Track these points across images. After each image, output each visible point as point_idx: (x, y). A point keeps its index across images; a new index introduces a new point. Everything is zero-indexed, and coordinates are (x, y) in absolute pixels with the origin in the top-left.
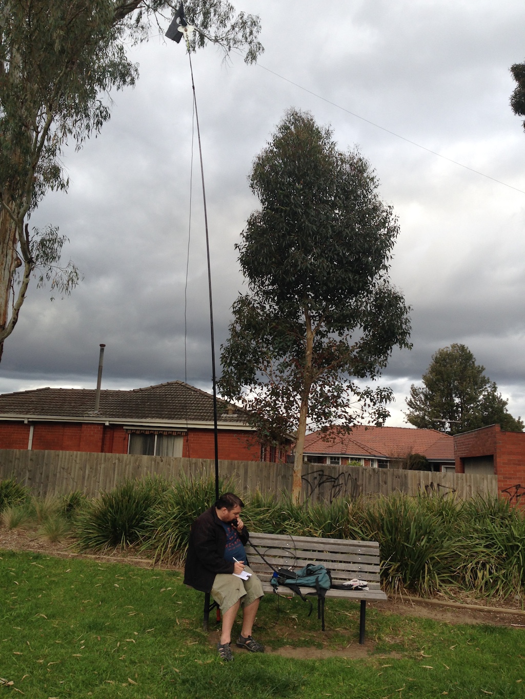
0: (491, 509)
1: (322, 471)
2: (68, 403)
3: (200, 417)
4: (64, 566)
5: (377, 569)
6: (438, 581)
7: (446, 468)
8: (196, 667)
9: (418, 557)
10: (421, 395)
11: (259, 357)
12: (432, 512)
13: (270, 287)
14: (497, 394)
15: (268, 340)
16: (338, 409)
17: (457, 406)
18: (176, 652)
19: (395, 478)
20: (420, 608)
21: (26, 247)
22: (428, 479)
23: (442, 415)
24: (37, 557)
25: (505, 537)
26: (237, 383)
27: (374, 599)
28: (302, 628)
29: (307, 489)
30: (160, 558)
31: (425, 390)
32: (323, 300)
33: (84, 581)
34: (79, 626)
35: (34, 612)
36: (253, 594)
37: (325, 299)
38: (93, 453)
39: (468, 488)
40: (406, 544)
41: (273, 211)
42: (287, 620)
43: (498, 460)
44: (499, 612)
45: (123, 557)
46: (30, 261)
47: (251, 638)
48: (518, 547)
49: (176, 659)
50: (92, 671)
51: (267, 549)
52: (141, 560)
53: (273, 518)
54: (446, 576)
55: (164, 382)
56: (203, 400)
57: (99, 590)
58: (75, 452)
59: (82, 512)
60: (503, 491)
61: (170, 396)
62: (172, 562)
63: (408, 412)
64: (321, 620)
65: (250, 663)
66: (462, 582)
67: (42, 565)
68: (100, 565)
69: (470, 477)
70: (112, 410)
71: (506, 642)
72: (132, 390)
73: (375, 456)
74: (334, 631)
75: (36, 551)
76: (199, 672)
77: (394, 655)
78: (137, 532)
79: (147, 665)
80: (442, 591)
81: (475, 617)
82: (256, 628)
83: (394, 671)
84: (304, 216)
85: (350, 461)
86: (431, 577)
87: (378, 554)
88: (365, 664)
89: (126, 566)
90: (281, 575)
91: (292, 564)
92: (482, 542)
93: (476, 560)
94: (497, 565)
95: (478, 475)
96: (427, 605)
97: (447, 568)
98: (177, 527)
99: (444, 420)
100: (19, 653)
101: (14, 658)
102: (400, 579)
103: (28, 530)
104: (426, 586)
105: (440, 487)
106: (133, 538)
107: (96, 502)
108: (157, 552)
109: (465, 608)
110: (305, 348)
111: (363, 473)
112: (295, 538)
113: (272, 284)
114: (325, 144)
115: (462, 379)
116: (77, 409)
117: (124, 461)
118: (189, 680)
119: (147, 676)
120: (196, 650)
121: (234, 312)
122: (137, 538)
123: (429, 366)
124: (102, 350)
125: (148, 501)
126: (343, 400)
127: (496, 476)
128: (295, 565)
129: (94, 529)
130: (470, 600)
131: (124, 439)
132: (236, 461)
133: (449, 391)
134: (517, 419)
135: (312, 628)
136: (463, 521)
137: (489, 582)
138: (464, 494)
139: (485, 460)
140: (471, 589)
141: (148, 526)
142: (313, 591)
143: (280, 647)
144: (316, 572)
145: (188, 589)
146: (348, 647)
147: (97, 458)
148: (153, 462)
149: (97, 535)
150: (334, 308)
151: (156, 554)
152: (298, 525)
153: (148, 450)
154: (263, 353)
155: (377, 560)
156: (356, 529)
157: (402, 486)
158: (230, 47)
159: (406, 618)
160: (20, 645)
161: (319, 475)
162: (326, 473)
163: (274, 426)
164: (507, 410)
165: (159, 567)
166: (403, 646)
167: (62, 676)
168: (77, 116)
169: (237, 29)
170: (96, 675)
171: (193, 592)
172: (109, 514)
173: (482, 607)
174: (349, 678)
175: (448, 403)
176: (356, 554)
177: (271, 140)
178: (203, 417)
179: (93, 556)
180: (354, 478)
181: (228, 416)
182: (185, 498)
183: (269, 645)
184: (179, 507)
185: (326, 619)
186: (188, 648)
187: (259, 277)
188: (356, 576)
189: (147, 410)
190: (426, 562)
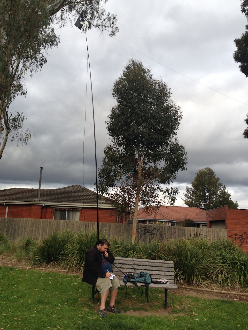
0: (224, 245)
1: (146, 227)
2: (25, 195)
3: (88, 202)
4: (24, 273)
5: (173, 274)
6: (200, 279)
7: (203, 225)
8: (89, 321)
9: (191, 268)
10: (191, 191)
11: (116, 174)
12: (197, 247)
13: (122, 141)
14: (226, 191)
15: (121, 166)
16: (153, 198)
17: (208, 196)
18: (79, 313)
19: (179, 230)
20: (192, 292)
21: (7, 122)
22: (195, 231)
23: (200, 201)
24: (12, 269)
25: (231, 258)
26: (106, 186)
27: (171, 288)
28: (138, 302)
29: (139, 236)
30: (70, 269)
31: (193, 189)
32: (146, 147)
33: (34, 280)
34: (33, 302)
35: (11, 295)
36: (115, 286)
37: (147, 147)
38: (37, 219)
39: (213, 235)
40: (185, 262)
41: (123, 106)
42: (131, 298)
43: (227, 222)
44: (229, 294)
45: (53, 268)
46: (8, 128)
47: (114, 307)
48: (237, 263)
49: (79, 317)
50: (40, 323)
51: (121, 265)
52: (61, 270)
53: (123, 250)
54: (204, 277)
55: (71, 185)
56: (89, 194)
57: (42, 285)
58: (28, 219)
59: (33, 248)
60: (229, 237)
61: (73, 192)
62: (76, 271)
63: (185, 199)
64: (147, 298)
65: (114, 319)
66: (211, 280)
67: (14, 273)
68: (42, 272)
69: (214, 230)
70: (46, 199)
71: (232, 307)
72: (56, 189)
73: (169, 220)
74: (152, 303)
75: (11, 266)
76: (90, 323)
77: (181, 314)
78: (59, 257)
79: (66, 320)
80: (203, 284)
81: (218, 296)
82: (116, 302)
83: (181, 322)
84: (138, 108)
85: (158, 223)
86: (197, 278)
87: (173, 267)
88: (167, 318)
89: (54, 273)
90: (128, 277)
91: (133, 272)
92: (220, 261)
93: (218, 269)
94: (227, 272)
95: (218, 229)
96: (195, 290)
97: (205, 273)
98: (78, 254)
99: (201, 203)
100: (5, 315)
101: (3, 317)
102: (183, 278)
103: (7, 256)
104: (195, 281)
105: (200, 235)
106: (57, 260)
107: (39, 242)
108: (69, 266)
109: (213, 292)
110: (138, 170)
111: (164, 228)
112: (134, 259)
113: (123, 140)
114: (147, 75)
115: (210, 184)
116: (29, 198)
117: (52, 223)
118: (86, 327)
119: (66, 325)
120: (89, 313)
121: (105, 153)
122: (59, 259)
123: (195, 178)
124: (41, 170)
125: (64, 242)
126: (156, 194)
127: (226, 229)
128: (135, 272)
129: (39, 256)
130: (215, 288)
131: (52, 212)
132: (105, 223)
133: (204, 189)
134: (235, 202)
135: (142, 302)
136: (212, 251)
137: (224, 280)
138: (212, 238)
139: (221, 222)
140: (216, 283)
141: (64, 254)
142: (143, 284)
143: (128, 311)
144: (145, 276)
145: (84, 284)
146: (159, 310)
147: (39, 221)
148: (66, 223)
149: (40, 258)
150: (151, 151)
151: (68, 267)
152: (135, 253)
153: (63, 218)
154: (118, 172)
155: (172, 270)
156: (162, 255)
157: (182, 234)
158: (103, 29)
159: (186, 297)
160: (5, 311)
161: (144, 229)
162: (147, 228)
163: (123, 206)
164: (231, 199)
165: (70, 273)
166: (185, 310)
167: (26, 325)
168: (31, 60)
169: (106, 21)
170: (42, 324)
171: (86, 285)
172: (46, 248)
173: (221, 291)
174: (160, 325)
175: (203, 196)
176: (162, 267)
177: (122, 73)
178: (89, 202)
179: (38, 269)
180: (160, 230)
181: (101, 201)
182: (82, 241)
183: (123, 310)
184: (79, 245)
185: (149, 298)
186: (85, 312)
187: (117, 136)
188: (163, 277)
189: (63, 199)
190: (195, 271)
